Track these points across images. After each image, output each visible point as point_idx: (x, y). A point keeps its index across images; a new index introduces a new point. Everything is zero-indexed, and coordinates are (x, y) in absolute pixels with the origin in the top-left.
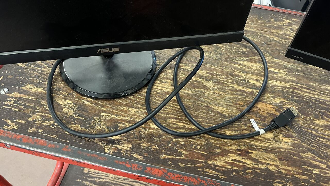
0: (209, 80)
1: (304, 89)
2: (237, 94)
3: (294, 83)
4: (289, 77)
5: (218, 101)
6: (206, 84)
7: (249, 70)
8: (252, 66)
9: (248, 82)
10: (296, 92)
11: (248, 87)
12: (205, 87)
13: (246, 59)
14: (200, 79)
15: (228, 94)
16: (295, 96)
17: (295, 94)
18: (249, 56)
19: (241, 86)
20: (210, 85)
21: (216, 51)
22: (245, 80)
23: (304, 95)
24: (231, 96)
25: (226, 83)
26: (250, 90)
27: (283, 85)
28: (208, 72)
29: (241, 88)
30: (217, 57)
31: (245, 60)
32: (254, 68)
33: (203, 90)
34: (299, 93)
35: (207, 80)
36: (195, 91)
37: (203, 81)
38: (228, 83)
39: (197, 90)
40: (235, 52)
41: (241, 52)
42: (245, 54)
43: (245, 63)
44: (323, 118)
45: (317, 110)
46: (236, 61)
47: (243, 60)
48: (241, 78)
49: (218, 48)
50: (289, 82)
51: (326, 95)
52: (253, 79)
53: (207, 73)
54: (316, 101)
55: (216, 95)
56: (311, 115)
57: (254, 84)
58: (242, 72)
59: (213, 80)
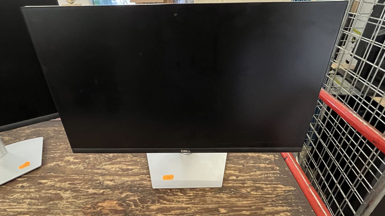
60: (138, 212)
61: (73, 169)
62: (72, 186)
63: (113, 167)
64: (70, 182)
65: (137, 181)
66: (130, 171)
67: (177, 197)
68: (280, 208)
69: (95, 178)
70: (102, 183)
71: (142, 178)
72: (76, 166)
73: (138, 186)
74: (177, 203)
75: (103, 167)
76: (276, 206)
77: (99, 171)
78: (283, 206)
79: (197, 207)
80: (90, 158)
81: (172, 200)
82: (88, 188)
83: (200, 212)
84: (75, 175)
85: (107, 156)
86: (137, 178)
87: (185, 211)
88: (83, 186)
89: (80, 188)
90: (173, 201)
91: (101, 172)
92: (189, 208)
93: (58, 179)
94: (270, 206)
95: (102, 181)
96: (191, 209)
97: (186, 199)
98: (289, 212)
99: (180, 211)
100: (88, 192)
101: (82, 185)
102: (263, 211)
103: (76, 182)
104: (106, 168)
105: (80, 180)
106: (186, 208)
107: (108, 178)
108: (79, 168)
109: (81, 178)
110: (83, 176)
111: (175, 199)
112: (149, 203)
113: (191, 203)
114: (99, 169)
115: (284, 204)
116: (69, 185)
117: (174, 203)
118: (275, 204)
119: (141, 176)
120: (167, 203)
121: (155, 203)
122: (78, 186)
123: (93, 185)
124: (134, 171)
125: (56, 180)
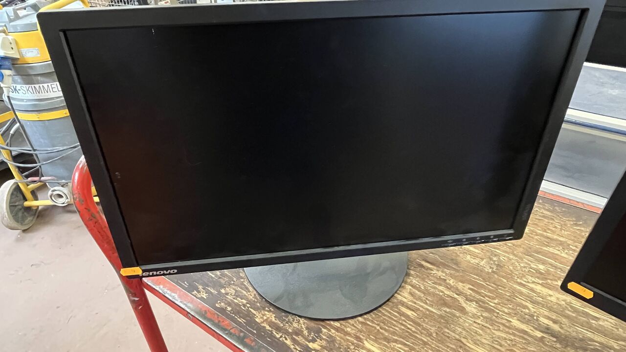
0: (471, 301)
2: (514, 335)
5: (479, 337)
6: (464, 305)
7: (542, 301)
8: (550, 296)
9: (537, 320)
11: (536, 329)
12: (463, 310)
13: (541, 282)
14: (456, 296)
15: (499, 330)
18: (546, 279)
19: (523, 323)
20: (471, 308)
21: (491, 259)
22: (532, 316)
24: (504, 335)
25: (498, 311)
26: (539, 334)
28: (472, 287)
29: (524, 327)
30: (491, 268)
32: (553, 299)
33: (457, 313)
35: (467, 299)
36: (445, 311)
37: (461, 300)
38: (501, 313)
39: (448, 310)
40: (525, 267)
42: (541, 273)
43: (538, 288)
48: (527, 311)
49: (496, 255)
52: (549, 318)
53: (470, 289)
55: (478, 326)
57: (548, 325)
59: (477, 302)
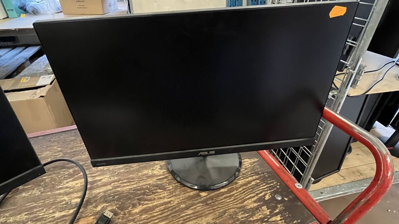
1: (125, 184)
3: (116, 183)
4: (112, 179)
10: (117, 191)
16: (116, 195)
17: (116, 192)
23: (124, 190)
27: (105, 190)
31: (70, 182)
34: (119, 190)
41: (67, 175)
44: (140, 205)
45: (135, 199)
46: (61, 187)
47: (68, 182)
50: (111, 184)
51: (143, 180)
54: (134, 190)
56: (129, 207)
58: (65, 195)
60: (120, 220)
61: (26, 197)
62: (32, 216)
63: (78, 182)
64: (27, 213)
65: (110, 190)
66: (99, 182)
67: (157, 194)
68: (250, 179)
69: (59, 200)
70: (69, 203)
71: (115, 185)
72: (30, 193)
73: (112, 194)
74: (159, 200)
75: (64, 186)
76: (247, 178)
77: (62, 191)
78: (252, 176)
79: (179, 198)
80: (45, 180)
81: (153, 199)
82: (54, 212)
83: (183, 202)
84: (31, 204)
85: (67, 173)
86: (109, 187)
87: (169, 205)
88: (47, 212)
89: (43, 215)
90: (155, 199)
91: (64, 191)
92: (172, 201)
93: (8, 214)
94: (242, 179)
95: (69, 201)
96: (174, 202)
97: (168, 194)
98: (258, 180)
99: (164, 206)
100: (54, 216)
101: (45, 212)
102: (237, 185)
103: (35, 210)
104: (69, 185)
105: (40, 207)
106: (170, 202)
107: (75, 196)
108: (33, 194)
109: (40, 204)
110: (42, 201)
111: (156, 197)
112: (130, 208)
113: (173, 196)
114: (61, 189)
115: (253, 175)
116: (26, 216)
117: (156, 201)
118: (246, 176)
119: (113, 184)
120: (149, 202)
121: (136, 206)
122: (39, 214)
123: (59, 207)
124: (103, 181)
125: (7, 214)
